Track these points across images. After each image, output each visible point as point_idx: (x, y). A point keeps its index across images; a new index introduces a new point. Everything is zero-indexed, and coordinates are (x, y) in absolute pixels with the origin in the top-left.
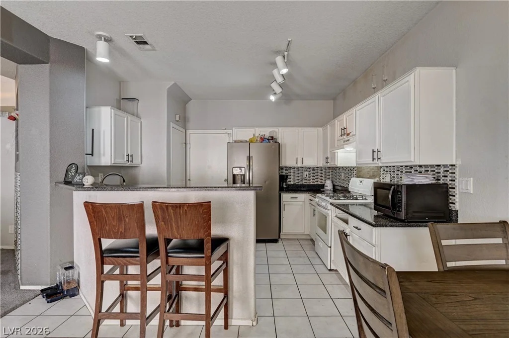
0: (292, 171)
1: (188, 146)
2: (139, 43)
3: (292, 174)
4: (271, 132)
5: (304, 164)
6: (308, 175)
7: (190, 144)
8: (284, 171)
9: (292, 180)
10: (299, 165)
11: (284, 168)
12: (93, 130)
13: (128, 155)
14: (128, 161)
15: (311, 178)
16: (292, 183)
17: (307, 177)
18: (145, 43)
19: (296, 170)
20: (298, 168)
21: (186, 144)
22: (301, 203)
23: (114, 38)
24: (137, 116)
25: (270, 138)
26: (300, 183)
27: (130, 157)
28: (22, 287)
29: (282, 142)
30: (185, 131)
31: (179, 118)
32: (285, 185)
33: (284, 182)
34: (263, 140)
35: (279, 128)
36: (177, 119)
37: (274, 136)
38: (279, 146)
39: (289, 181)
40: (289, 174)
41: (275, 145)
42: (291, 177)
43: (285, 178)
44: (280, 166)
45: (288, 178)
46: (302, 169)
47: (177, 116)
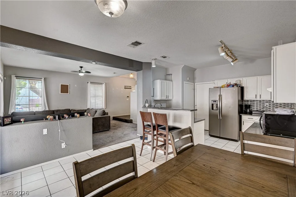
0: (255, 102)
1: (195, 90)
2: (164, 58)
3: (255, 104)
4: (237, 81)
5: (261, 98)
6: (268, 105)
8: (249, 102)
9: (255, 108)
10: (258, 99)
11: (250, 101)
12: (154, 88)
13: (166, 96)
14: (166, 98)
15: (271, 107)
16: (255, 110)
17: (268, 106)
18: (166, 57)
19: (258, 102)
20: (260, 101)
21: (194, 89)
23: (157, 58)
24: (171, 81)
25: (234, 84)
26: (262, 110)
27: (168, 96)
28: (137, 135)
29: (245, 86)
30: (194, 83)
31: (189, 79)
32: (248, 111)
33: (247, 109)
34: (229, 86)
35: (243, 78)
36: (188, 79)
37: (238, 83)
38: (242, 89)
39: (252, 108)
40: (252, 104)
41: (236, 88)
42: (255, 106)
43: (248, 107)
44: (244, 99)
45: (252, 106)
46: (263, 101)
47: (188, 78)
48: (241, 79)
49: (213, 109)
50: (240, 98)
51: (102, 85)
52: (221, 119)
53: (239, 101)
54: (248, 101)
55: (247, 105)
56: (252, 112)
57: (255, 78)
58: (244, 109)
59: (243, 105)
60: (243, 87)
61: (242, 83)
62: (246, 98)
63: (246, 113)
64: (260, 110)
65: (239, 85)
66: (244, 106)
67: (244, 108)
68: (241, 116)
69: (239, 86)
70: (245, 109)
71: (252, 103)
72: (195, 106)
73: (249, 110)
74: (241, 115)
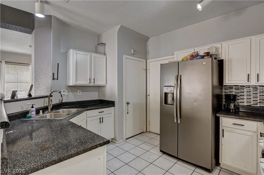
0: (245, 90)
1: (148, 71)
3: (245, 94)
5: (260, 82)
7: (149, 69)
8: (234, 90)
9: (245, 100)
11: (234, 87)
12: (58, 64)
13: (90, 79)
14: (90, 83)
16: (245, 104)
19: (252, 89)
21: (146, 70)
22: (251, 134)
24: (105, 54)
25: (205, 54)
26: (258, 105)
27: (93, 80)
29: (227, 58)
30: (145, 61)
31: (134, 51)
32: (232, 106)
33: (230, 103)
34: (194, 56)
35: (222, 43)
36: (132, 52)
37: (213, 52)
38: (221, 63)
39: (240, 101)
40: (240, 94)
41: (207, 61)
42: (244, 97)
43: (232, 98)
44: (224, 84)
45: (239, 98)
46: (261, 88)
47: (132, 50)
48: (218, 45)
49: (166, 102)
50: (216, 82)
51: (29, 66)
52: (179, 122)
53: (213, 87)
54: (231, 87)
55: (230, 95)
56: (238, 108)
57: (247, 39)
58: (224, 103)
59: (222, 95)
60: (223, 60)
61: (220, 52)
62: (227, 81)
63: (228, 112)
64: (255, 105)
65: (215, 56)
66: (224, 97)
67: (224, 100)
68: (219, 117)
69: (215, 59)
70: (226, 102)
71: (239, 91)
72: (148, 97)
73: (234, 106)
74: (218, 115)
